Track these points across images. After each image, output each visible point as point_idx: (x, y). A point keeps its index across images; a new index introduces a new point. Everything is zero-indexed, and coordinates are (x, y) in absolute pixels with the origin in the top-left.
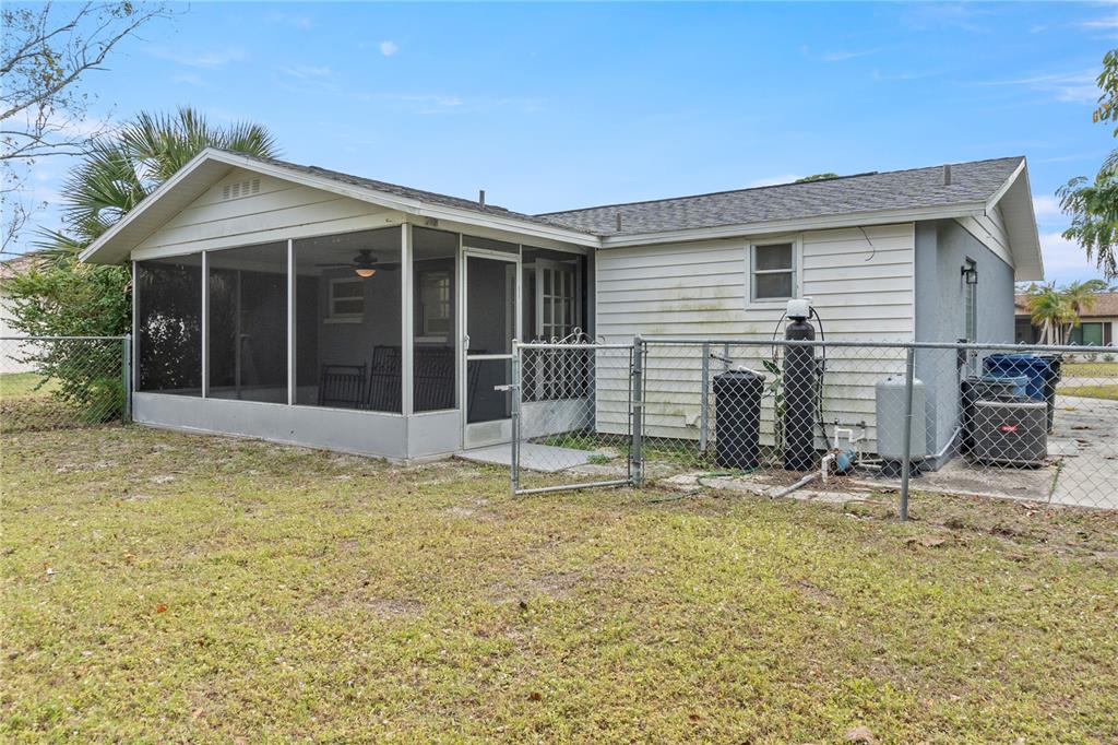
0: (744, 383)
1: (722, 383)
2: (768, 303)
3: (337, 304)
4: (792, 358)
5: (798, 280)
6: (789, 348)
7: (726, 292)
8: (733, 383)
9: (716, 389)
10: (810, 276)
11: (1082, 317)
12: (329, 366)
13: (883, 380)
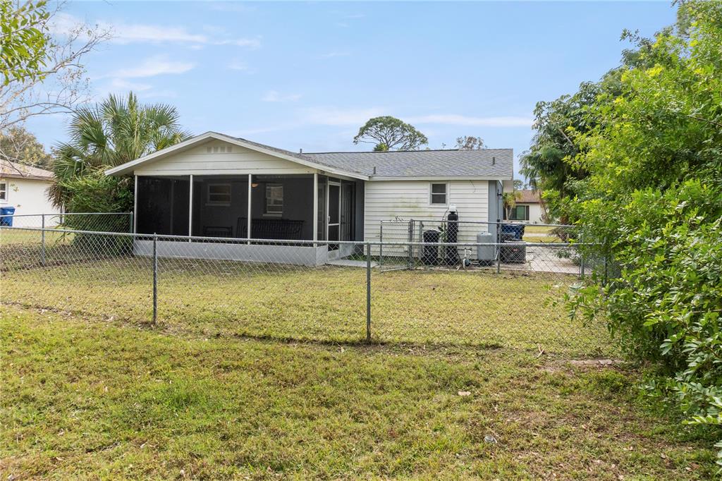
0: (434, 234)
1: (427, 234)
2: (437, 205)
3: (211, 196)
4: (449, 226)
5: (448, 197)
6: (449, 223)
7: (421, 201)
8: (430, 234)
9: (424, 236)
10: (452, 196)
11: (517, 203)
12: (207, 227)
13: (480, 233)
